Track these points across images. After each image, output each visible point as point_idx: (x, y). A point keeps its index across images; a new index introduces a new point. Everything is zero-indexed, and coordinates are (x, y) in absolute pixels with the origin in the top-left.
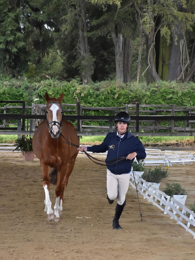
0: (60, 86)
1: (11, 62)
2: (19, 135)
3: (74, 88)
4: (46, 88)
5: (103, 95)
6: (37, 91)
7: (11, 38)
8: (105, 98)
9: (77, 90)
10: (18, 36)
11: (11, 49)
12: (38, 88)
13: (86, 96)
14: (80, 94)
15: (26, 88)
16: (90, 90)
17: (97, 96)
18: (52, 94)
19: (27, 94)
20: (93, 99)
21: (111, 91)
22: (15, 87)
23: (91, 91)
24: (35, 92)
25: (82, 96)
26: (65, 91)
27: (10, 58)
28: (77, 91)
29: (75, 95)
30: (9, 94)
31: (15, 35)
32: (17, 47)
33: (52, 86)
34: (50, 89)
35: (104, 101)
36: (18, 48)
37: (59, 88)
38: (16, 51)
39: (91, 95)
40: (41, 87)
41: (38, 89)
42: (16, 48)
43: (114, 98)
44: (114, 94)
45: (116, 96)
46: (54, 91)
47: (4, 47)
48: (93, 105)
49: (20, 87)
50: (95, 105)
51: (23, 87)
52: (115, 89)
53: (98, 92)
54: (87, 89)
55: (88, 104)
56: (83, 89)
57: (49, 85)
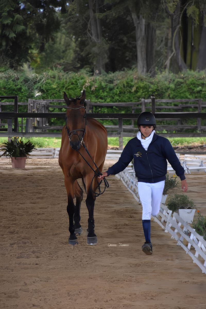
0: (66, 79)
1: (8, 50)
2: (9, 137)
3: (83, 80)
4: (49, 81)
5: (117, 88)
6: (39, 85)
7: (8, 21)
8: (120, 93)
9: (86, 82)
10: (17, 19)
11: (8, 34)
12: (39, 80)
13: (97, 90)
14: (90, 87)
15: (24, 80)
16: (101, 83)
17: (111, 89)
18: (57, 88)
19: (27, 88)
20: (105, 94)
21: (127, 83)
22: (12, 80)
23: (103, 84)
24: (36, 86)
25: (92, 89)
26: (72, 84)
27: (7, 45)
28: (87, 84)
29: (84, 89)
30: (5, 88)
31: (13, 17)
32: (15, 32)
33: (57, 78)
34: (54, 82)
35: (119, 96)
36: (17, 32)
37: (65, 80)
38: (14, 37)
39: (103, 89)
40: (43, 80)
41: (39, 82)
43: (130, 92)
44: (131, 87)
45: (134, 89)
46: (58, 85)
48: (105, 101)
49: (18, 79)
50: (108, 100)
51: (21, 80)
52: (132, 81)
53: (112, 85)
54: (98, 82)
55: (100, 100)
56: (93, 81)
57: (52, 76)
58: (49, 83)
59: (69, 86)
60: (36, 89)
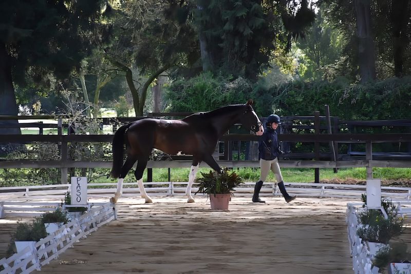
1: (243, 52)
3: (339, 91)
4: (293, 92)
6: (279, 97)
7: (242, 13)
8: (393, 107)
9: (344, 93)
10: (255, 9)
11: (242, 30)
12: (279, 91)
13: (359, 103)
14: (350, 99)
15: (259, 92)
16: (365, 94)
17: (379, 102)
18: (302, 102)
19: (262, 102)
20: (371, 109)
21: (403, 93)
22: (243, 92)
23: (367, 95)
24: (276, 99)
25: (352, 102)
26: (325, 96)
27: (241, 45)
28: (345, 96)
29: (340, 102)
31: (250, 7)
34: (299, 94)
36: (254, 27)
37: (314, 91)
38: (251, 33)
39: (368, 102)
41: (279, 94)
42: (251, 28)
46: (305, 97)
47: (232, 27)
48: (371, 118)
49: (250, 90)
51: (255, 91)
53: (380, 97)
54: (360, 92)
55: (363, 117)
56: (354, 91)
57: (297, 85)
58: (292, 96)
59: (319, 98)
60: (275, 103)
